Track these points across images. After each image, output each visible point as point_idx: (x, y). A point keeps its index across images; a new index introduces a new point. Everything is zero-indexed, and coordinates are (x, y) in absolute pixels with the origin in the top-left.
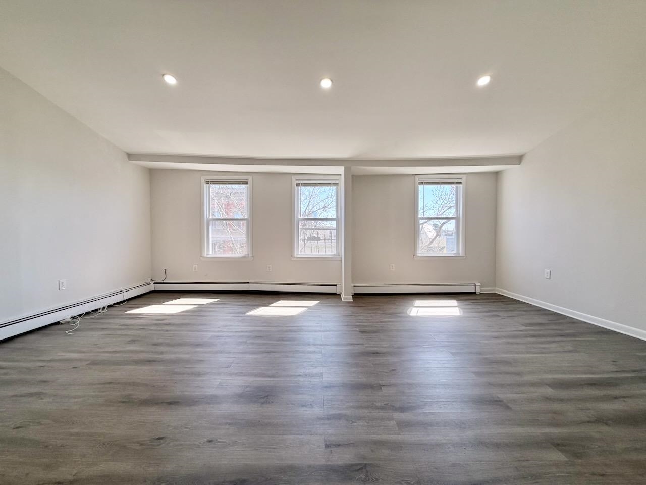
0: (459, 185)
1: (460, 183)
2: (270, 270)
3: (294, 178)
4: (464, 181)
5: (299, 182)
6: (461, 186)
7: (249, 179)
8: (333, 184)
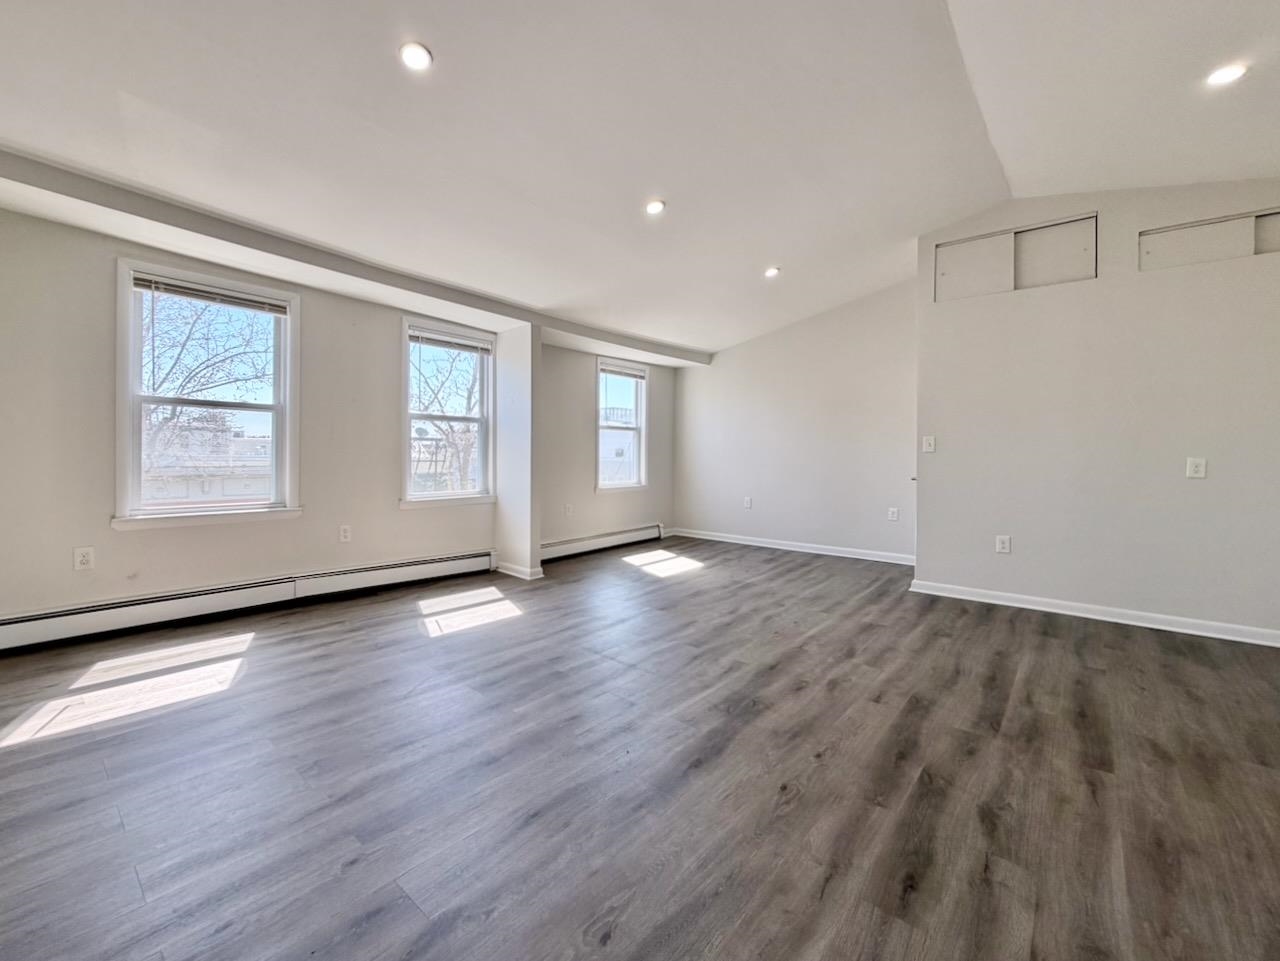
0: (639, 380)
1: (642, 377)
2: (345, 537)
3: (407, 321)
4: (647, 376)
5: (417, 333)
6: (644, 382)
7: (294, 301)
8: (482, 349)
